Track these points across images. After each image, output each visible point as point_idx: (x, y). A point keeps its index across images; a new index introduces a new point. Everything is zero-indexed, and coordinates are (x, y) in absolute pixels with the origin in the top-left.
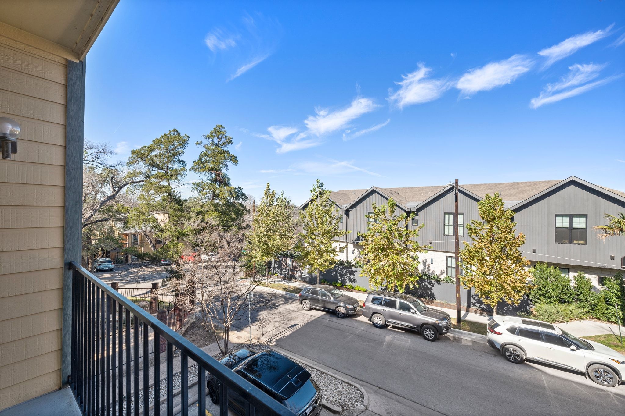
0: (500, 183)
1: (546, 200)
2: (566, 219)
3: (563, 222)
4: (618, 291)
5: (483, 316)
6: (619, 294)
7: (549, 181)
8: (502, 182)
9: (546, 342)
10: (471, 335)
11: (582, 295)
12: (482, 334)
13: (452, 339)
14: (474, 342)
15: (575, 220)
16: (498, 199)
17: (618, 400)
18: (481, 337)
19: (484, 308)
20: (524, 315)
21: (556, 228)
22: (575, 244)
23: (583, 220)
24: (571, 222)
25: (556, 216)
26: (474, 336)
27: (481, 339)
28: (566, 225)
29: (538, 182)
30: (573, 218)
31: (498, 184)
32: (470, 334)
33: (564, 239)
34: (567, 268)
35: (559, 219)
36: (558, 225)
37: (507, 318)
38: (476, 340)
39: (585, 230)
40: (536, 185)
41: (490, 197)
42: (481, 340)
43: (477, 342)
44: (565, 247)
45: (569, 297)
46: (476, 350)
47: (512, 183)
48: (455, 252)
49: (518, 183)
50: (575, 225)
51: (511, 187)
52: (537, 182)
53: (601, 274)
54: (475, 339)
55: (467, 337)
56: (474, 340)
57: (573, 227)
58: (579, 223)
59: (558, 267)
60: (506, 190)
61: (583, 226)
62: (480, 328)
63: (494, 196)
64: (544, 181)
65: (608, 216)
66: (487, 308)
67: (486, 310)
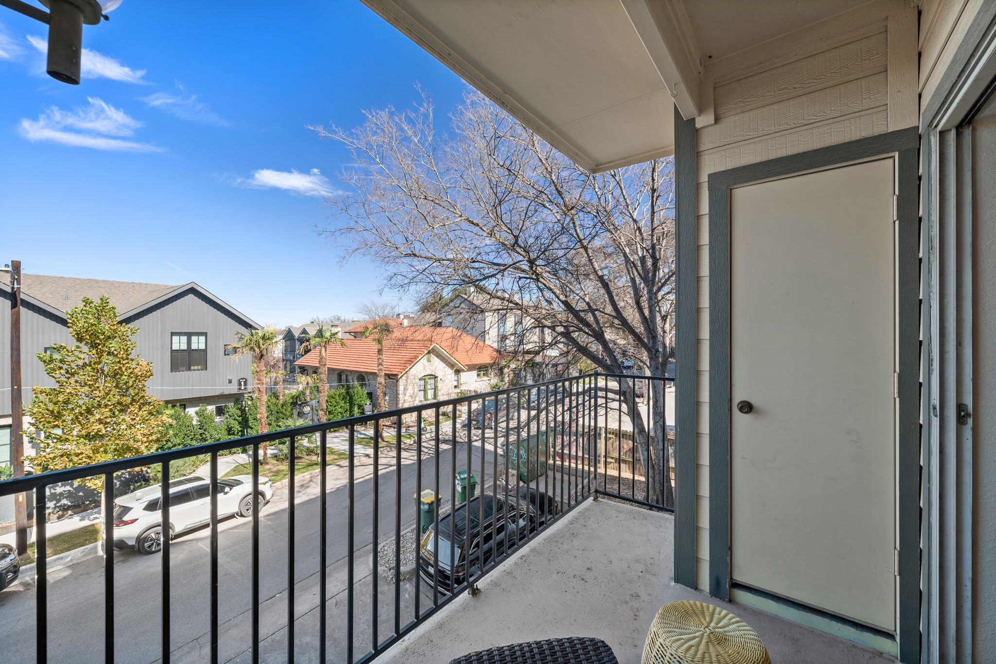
0: (62, 277)
1: (158, 311)
2: (184, 339)
3: (180, 343)
4: (239, 417)
5: (67, 520)
6: (240, 419)
7: (146, 284)
8: (67, 276)
9: (198, 499)
10: (62, 558)
11: (206, 433)
12: (83, 546)
13: (21, 589)
14: (72, 567)
15: (194, 339)
16: (107, 306)
17: (268, 520)
18: (83, 552)
19: (65, 505)
20: (141, 485)
21: (173, 351)
22: (195, 370)
23: (202, 339)
24: (189, 343)
25: (173, 334)
26: (67, 557)
27: (83, 554)
28: (184, 346)
29: (130, 283)
30: (192, 337)
31: (57, 277)
32: (58, 559)
33: (182, 366)
34: (184, 404)
35: (176, 339)
36: (175, 347)
37: (138, 493)
38: (75, 562)
39: (205, 351)
40: (127, 288)
41: (91, 302)
42: (85, 556)
43: (78, 564)
44: (182, 375)
45: (192, 439)
46: (88, 574)
47: (85, 280)
48: (11, 413)
49: (97, 281)
50: (194, 346)
51: (85, 287)
52: (128, 283)
53: (218, 402)
54: (72, 560)
55: (53, 567)
56: (71, 564)
57: (192, 348)
58: (198, 343)
59: (178, 404)
60: (77, 291)
61: (202, 346)
62: (74, 540)
63: (100, 301)
64: (140, 283)
65: (238, 334)
66: (72, 503)
67: (72, 506)
